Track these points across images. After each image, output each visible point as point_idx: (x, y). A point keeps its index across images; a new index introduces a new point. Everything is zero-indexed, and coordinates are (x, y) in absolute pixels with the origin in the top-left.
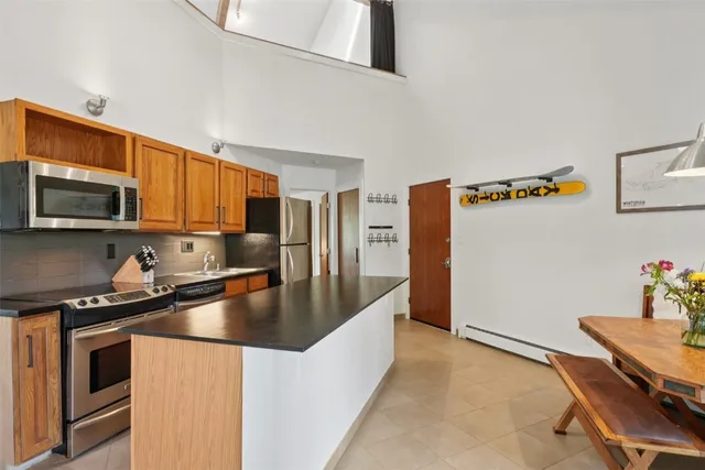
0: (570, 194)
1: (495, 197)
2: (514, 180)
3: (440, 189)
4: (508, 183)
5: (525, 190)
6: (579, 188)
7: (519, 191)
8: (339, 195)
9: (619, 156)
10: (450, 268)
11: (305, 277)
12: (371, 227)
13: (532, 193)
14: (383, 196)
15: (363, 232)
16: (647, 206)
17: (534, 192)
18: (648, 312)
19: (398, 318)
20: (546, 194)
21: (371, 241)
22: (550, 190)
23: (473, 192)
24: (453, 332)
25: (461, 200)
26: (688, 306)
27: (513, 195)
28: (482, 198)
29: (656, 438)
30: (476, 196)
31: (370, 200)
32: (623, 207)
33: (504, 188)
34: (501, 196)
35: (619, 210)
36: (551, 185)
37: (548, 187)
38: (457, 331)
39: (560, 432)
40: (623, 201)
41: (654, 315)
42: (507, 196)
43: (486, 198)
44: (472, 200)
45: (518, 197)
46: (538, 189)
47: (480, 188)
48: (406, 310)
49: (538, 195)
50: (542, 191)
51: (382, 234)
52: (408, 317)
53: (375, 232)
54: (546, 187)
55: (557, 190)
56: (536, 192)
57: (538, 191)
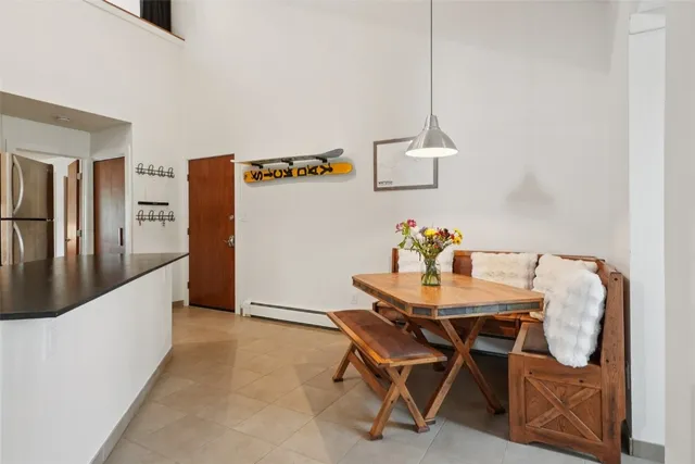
0: (337, 174)
1: (278, 174)
2: (296, 159)
3: (224, 164)
4: (289, 161)
5: (304, 169)
6: (347, 170)
7: (299, 170)
8: (96, 164)
9: (376, 144)
10: (233, 247)
11: (42, 256)
12: (140, 203)
13: (310, 172)
14: (156, 168)
15: (131, 209)
16: (393, 185)
17: (312, 171)
18: (395, 269)
19: (177, 305)
20: (322, 173)
21: (141, 218)
22: (325, 170)
23: (257, 169)
24: (237, 311)
25: (246, 176)
26: (425, 255)
27: (295, 173)
28: (266, 175)
29: (412, 355)
30: (260, 173)
31: (140, 171)
32: (378, 186)
33: (285, 166)
34: (284, 174)
35: (376, 189)
36: (326, 166)
37: (324, 166)
38: (242, 310)
39: (338, 380)
40: (379, 180)
41: (399, 270)
42: (289, 174)
43: (270, 175)
44: (257, 177)
45: (299, 175)
46: (315, 168)
47: (264, 165)
48: (185, 296)
49: (316, 173)
50: (319, 170)
51: (155, 211)
52: (187, 303)
53: (147, 209)
54: (322, 167)
55: (331, 170)
56: (314, 171)
57: (316, 170)
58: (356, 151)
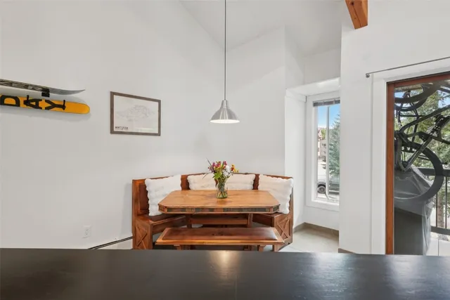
0: (73, 113)
5: (16, 99)
6: (85, 111)
7: (4, 98)
13: (27, 102)
16: (129, 130)
17: (32, 103)
20: (47, 108)
22: (54, 106)
32: (115, 130)
35: (113, 132)
36: (55, 102)
37: (52, 101)
40: (115, 125)
45: (3, 103)
46: (37, 101)
49: (37, 107)
50: (43, 104)
54: (48, 101)
55: (63, 107)
56: (34, 103)
57: (37, 104)
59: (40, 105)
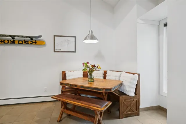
0: (39, 45)
1: (6, 42)
4: (13, 37)
5: (22, 41)
7: (19, 41)
13: (25, 42)
16: (61, 50)
17: (26, 42)
20: (31, 44)
22: (33, 43)
27: (16, 42)
32: (55, 50)
33: (11, 38)
34: (10, 42)
40: (56, 48)
42: (13, 42)
43: (1, 42)
45: (18, 43)
46: (28, 41)
49: (28, 43)
50: (30, 42)
54: (31, 41)
55: (36, 43)
56: (27, 42)
57: (28, 42)
58: (47, 38)
59: (29, 43)
